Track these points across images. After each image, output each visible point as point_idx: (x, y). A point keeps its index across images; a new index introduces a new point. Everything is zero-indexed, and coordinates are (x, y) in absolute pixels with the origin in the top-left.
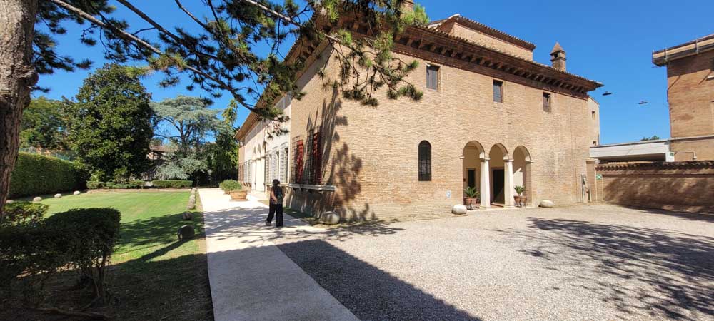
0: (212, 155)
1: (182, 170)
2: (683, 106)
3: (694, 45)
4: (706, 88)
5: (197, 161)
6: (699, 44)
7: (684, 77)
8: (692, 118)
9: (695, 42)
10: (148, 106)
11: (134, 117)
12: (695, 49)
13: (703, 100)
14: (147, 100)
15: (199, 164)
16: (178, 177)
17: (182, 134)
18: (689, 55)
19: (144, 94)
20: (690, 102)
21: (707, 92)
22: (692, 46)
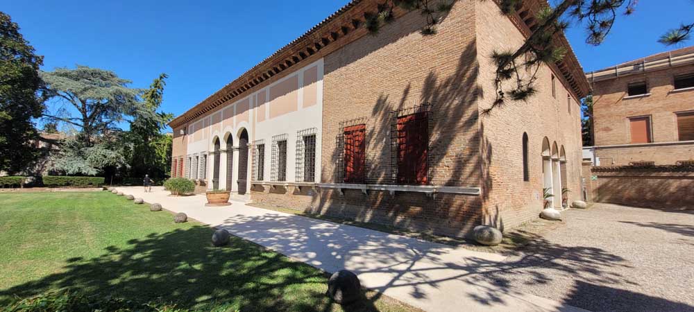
0: (132, 146)
1: (87, 162)
2: (604, 120)
3: (614, 70)
4: (622, 106)
5: (109, 152)
6: (619, 70)
7: (605, 96)
8: (611, 130)
9: (616, 68)
10: (36, 74)
11: (12, 85)
12: (616, 74)
13: (620, 116)
14: (35, 65)
15: (113, 155)
16: (83, 172)
17: (85, 116)
18: (610, 78)
19: (30, 57)
20: (609, 117)
21: (623, 110)
22: (614, 71)
